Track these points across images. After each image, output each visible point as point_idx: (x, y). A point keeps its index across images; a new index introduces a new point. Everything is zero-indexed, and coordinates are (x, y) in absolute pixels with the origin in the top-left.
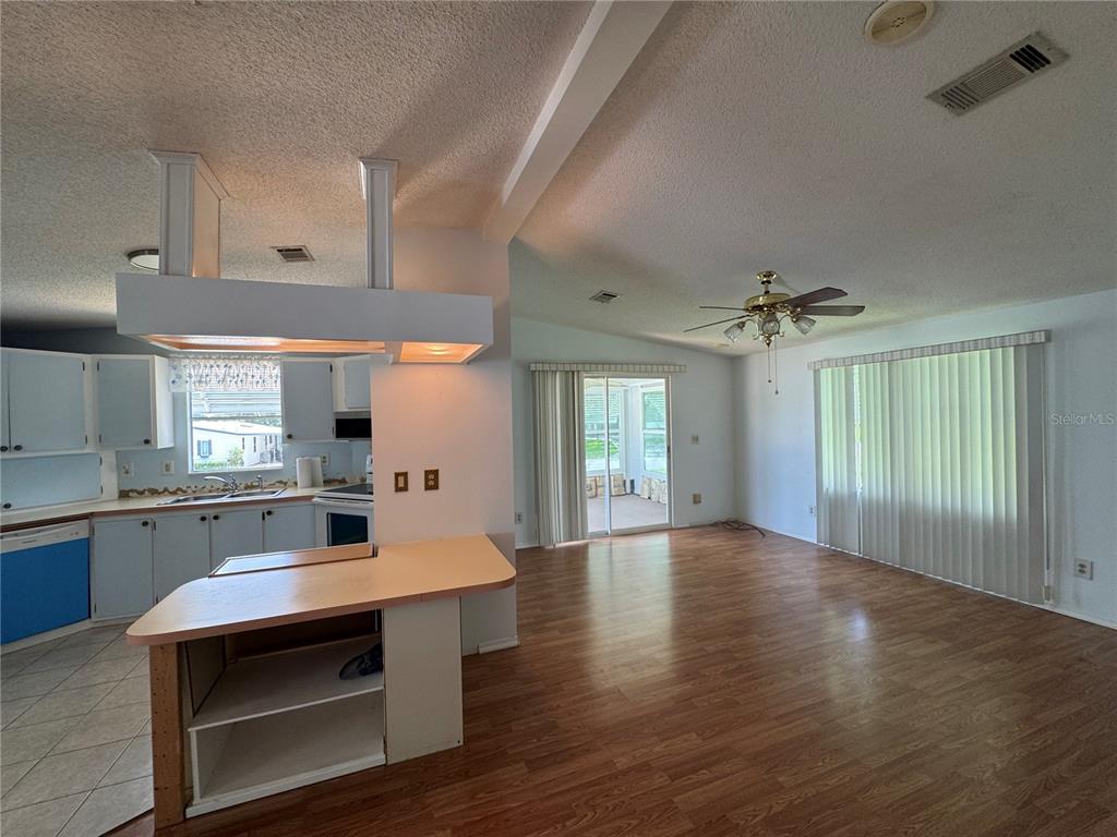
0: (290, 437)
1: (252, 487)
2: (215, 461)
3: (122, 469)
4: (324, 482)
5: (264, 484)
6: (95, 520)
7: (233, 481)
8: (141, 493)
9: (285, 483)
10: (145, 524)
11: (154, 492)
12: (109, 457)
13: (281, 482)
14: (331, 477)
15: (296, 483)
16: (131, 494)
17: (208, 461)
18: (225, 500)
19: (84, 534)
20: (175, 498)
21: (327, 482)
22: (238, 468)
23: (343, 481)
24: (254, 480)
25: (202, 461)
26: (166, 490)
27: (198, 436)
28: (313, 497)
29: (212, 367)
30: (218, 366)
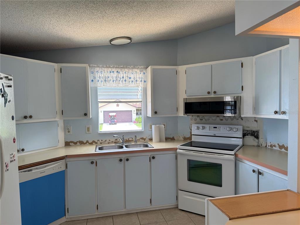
0: (156, 113)
3: (67, 130)
6: (68, 160)
8: (75, 143)
10: (92, 163)
11: (82, 143)
12: (61, 123)
14: (167, 137)
15: (151, 140)
16: (71, 144)
19: (63, 168)
26: (87, 142)
28: (176, 149)
29: (110, 72)
30: (113, 72)
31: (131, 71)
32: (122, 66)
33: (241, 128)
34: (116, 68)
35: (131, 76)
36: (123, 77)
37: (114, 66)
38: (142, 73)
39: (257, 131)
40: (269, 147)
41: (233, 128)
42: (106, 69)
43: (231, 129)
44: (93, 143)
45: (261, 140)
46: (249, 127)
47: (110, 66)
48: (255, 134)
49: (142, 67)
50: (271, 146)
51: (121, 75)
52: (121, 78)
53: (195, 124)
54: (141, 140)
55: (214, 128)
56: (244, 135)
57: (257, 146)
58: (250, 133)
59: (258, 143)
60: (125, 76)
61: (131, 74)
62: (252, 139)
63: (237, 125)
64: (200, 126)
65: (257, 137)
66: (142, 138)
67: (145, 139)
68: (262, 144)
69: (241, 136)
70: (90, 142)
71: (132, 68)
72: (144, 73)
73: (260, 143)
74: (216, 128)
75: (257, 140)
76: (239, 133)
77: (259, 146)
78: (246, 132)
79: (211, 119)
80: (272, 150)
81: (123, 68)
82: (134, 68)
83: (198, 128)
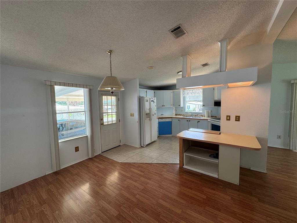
0: (204, 105)
1: (196, 116)
2: (190, 110)
3: (176, 110)
4: (211, 116)
5: (198, 116)
6: (173, 118)
7: (193, 114)
8: (178, 115)
9: (203, 116)
11: (180, 115)
12: (174, 108)
13: (202, 115)
14: (213, 116)
15: (205, 116)
17: (189, 110)
18: (191, 118)
19: (171, 121)
20: (183, 116)
21: (212, 117)
22: (195, 112)
23: (216, 117)
24: (197, 114)
25: (188, 110)
26: (182, 115)
27: (187, 104)
28: (208, 119)
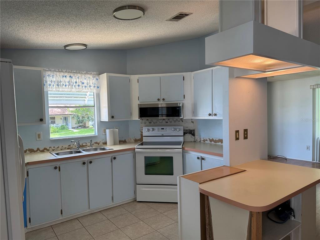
0: (113, 117)
6: (29, 167)
10: (56, 168)
14: (120, 140)
15: (105, 144)
23: (125, 141)
26: (38, 149)
28: (134, 149)
29: (63, 77)
30: (66, 76)
31: (83, 76)
32: (75, 71)
33: (182, 128)
34: (69, 72)
35: (84, 82)
36: (76, 82)
37: (67, 71)
38: (95, 79)
39: (193, 130)
40: (203, 142)
41: (176, 129)
42: (58, 73)
43: (175, 129)
44: (45, 151)
45: (196, 137)
46: (187, 127)
47: (62, 70)
48: (192, 132)
49: (95, 73)
50: (204, 141)
51: (74, 80)
52: (73, 83)
53: (145, 126)
54: (95, 144)
55: (162, 129)
56: (185, 134)
57: (194, 142)
58: (188, 132)
59: (194, 139)
60: (78, 81)
61: (84, 79)
62: (190, 136)
63: (179, 126)
64: (151, 128)
65: (194, 135)
66: (96, 143)
67: (98, 144)
68: (197, 140)
69: (183, 135)
70: (41, 150)
71: (85, 74)
72: (97, 79)
73: (196, 139)
74: (163, 129)
75: (194, 137)
76: (181, 132)
77: (195, 142)
78: (185, 131)
79: (158, 122)
80: (204, 143)
81: (76, 73)
82: (87, 73)
83: (149, 130)
